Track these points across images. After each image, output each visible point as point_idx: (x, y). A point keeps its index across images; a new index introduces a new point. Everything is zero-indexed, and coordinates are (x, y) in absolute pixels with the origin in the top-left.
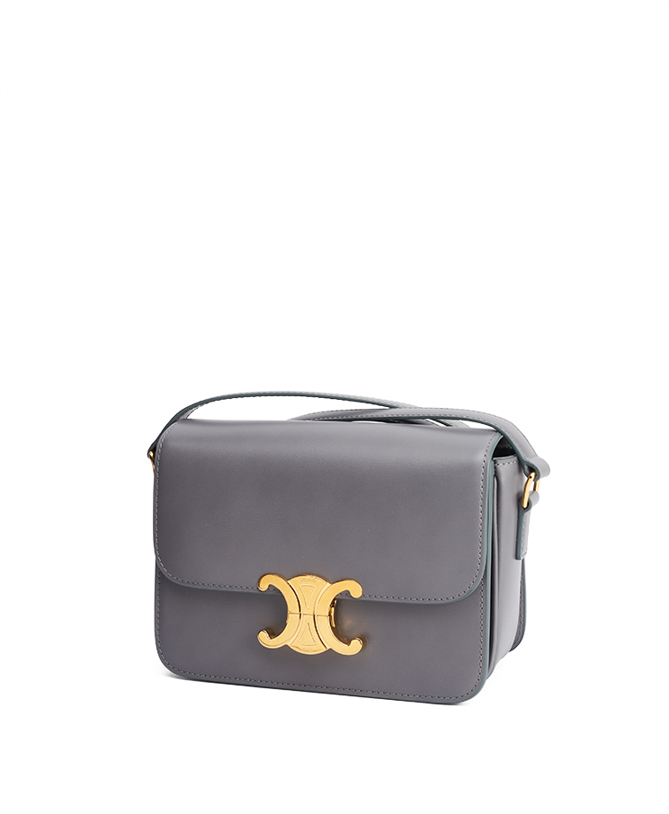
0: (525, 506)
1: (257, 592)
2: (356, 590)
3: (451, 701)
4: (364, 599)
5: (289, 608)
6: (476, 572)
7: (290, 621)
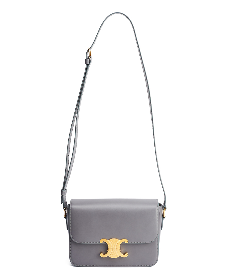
5: (109, 247)
6: (157, 235)
7: (109, 250)
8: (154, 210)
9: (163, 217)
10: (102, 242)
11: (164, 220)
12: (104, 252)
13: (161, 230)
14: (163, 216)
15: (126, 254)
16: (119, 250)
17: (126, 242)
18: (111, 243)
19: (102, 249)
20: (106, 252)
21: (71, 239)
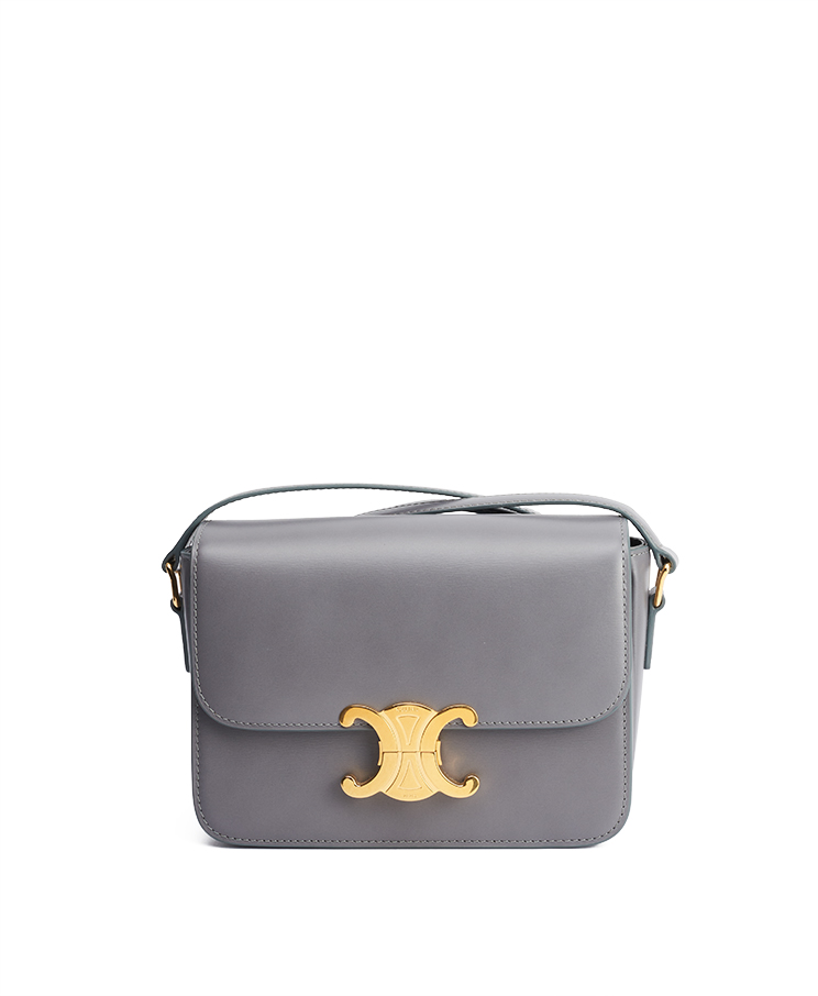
0: (658, 604)
1: (339, 729)
2: (469, 718)
3: (587, 843)
4: (480, 727)
5: (383, 746)
6: (621, 685)
7: (386, 762)
8: (607, 564)
9: (653, 603)
10: (348, 722)
11: (659, 616)
12: (362, 775)
13: (646, 666)
14: (652, 598)
15: (470, 783)
16: (434, 762)
17: (470, 721)
18: (395, 723)
19: (349, 756)
20: (371, 770)
21: (200, 708)
